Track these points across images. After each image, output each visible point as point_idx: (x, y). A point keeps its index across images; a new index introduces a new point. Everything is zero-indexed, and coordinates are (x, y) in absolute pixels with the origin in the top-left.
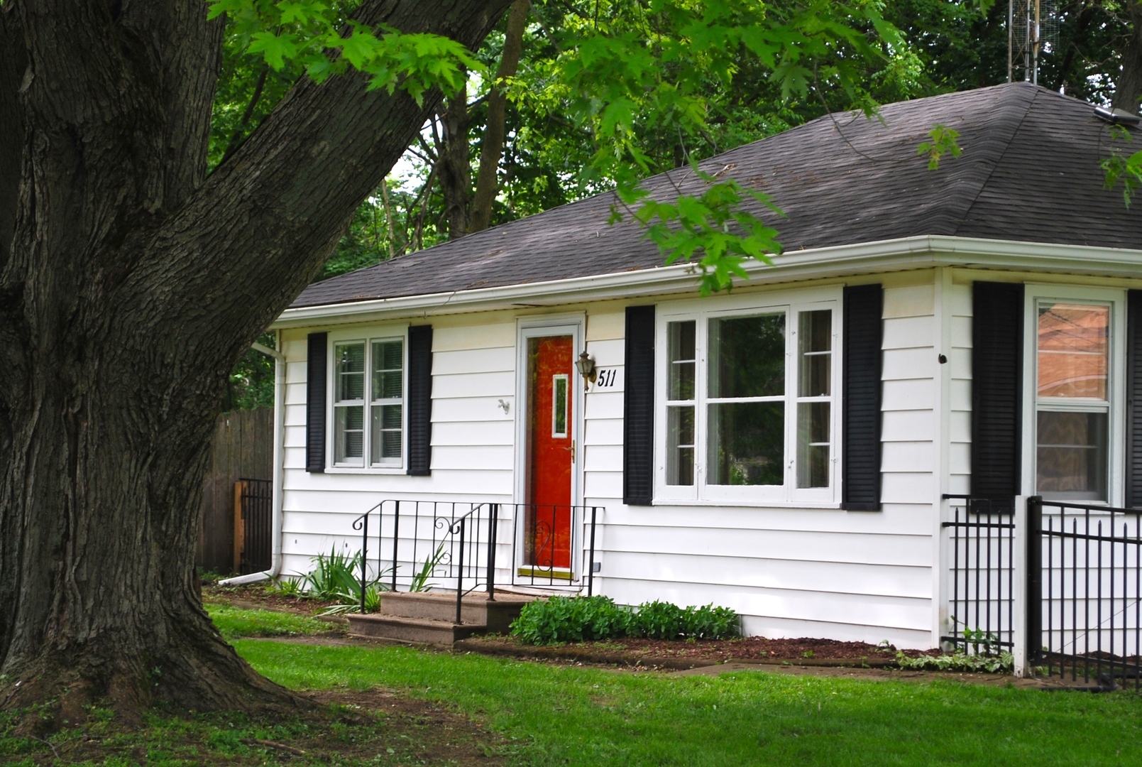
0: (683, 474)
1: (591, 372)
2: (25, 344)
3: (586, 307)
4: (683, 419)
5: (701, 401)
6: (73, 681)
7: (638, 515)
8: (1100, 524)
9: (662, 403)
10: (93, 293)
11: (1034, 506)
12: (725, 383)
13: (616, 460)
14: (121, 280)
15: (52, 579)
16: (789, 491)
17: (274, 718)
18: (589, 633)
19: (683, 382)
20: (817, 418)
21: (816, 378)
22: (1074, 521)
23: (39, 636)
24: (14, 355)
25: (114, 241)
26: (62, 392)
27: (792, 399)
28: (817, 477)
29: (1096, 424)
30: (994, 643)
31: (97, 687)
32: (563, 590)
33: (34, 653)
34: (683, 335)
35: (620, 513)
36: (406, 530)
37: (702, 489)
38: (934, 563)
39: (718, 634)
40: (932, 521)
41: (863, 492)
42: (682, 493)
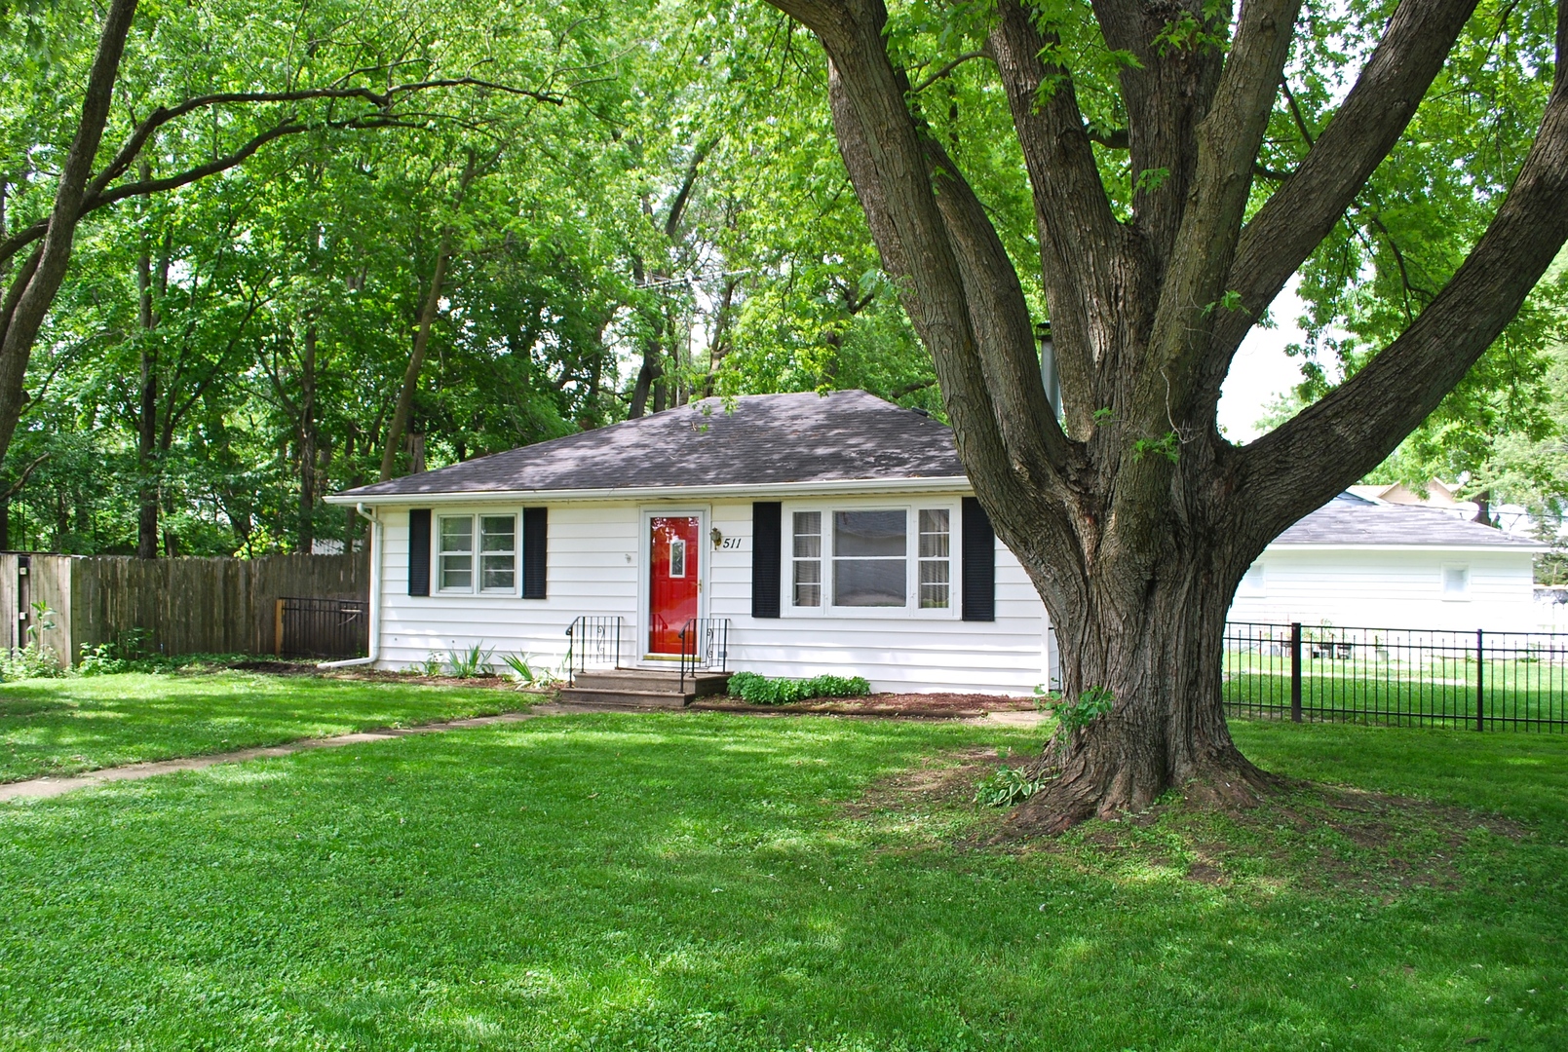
0: (810, 600)
1: (717, 540)
3: (711, 502)
4: (809, 568)
5: (828, 558)
9: (788, 558)
13: (746, 591)
16: (911, 609)
27: (913, 558)
34: (807, 520)
35: (751, 622)
37: (830, 608)
38: (1043, 649)
39: (864, 691)
40: (1040, 626)
41: (979, 611)
42: (806, 612)
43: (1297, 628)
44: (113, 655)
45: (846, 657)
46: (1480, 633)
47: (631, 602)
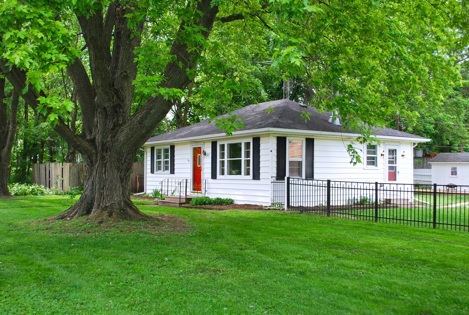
0: (223, 173)
1: (205, 154)
2: (96, 149)
3: (204, 142)
4: (223, 163)
5: (226, 159)
6: (106, 213)
7: (214, 181)
8: (300, 182)
10: (109, 139)
11: (288, 178)
12: (231, 156)
13: (210, 171)
14: (114, 137)
15: (101, 194)
16: (243, 176)
17: (144, 220)
18: (205, 204)
19: (222, 156)
20: (248, 162)
21: (247, 155)
22: (296, 181)
23: (99, 205)
24: (94, 151)
25: (113, 129)
26: (103, 158)
27: (243, 159)
28: (248, 173)
29: (300, 163)
30: (281, 204)
31: (110, 215)
32: (200, 195)
33: (98, 208)
34: (222, 146)
35: (211, 181)
36: (170, 184)
37: (226, 176)
38: (270, 190)
39: (229, 203)
40: (269, 182)
41: (256, 176)
42: (222, 177)
45: (230, 192)
47: (189, 175)
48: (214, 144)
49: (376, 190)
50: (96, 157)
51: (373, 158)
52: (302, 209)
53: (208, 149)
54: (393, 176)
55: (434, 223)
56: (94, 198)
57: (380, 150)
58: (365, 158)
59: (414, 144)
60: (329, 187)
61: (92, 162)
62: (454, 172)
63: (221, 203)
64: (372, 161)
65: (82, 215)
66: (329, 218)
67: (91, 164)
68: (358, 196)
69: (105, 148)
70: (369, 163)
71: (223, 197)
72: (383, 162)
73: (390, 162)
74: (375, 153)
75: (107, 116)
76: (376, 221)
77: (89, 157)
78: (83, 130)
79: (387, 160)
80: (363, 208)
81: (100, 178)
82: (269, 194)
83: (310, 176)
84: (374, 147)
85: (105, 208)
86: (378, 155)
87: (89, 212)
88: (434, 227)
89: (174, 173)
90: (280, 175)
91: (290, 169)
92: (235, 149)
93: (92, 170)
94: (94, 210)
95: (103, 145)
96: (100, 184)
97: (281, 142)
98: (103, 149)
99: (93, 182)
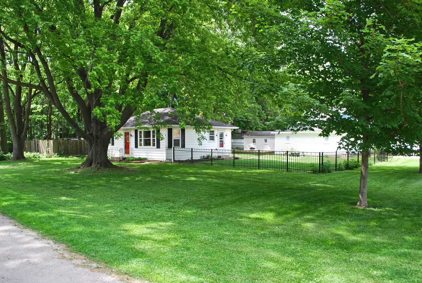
0: (141, 145)
1: (131, 136)
2: (93, 138)
3: (130, 129)
4: (141, 140)
5: (143, 138)
6: (99, 165)
7: (136, 149)
8: (179, 149)
9: (139, 139)
10: (99, 133)
11: (174, 148)
12: (145, 137)
13: (134, 144)
14: (102, 132)
15: (96, 157)
16: (151, 146)
17: (115, 168)
18: (133, 160)
19: (141, 137)
20: (154, 140)
21: (154, 136)
22: (177, 149)
23: (95, 162)
24: (92, 139)
25: (101, 129)
26: (97, 142)
27: (151, 138)
28: (154, 145)
29: (179, 140)
30: (170, 160)
31: (101, 166)
32: (129, 156)
33: (95, 163)
34: (141, 132)
35: (135, 149)
36: (113, 151)
37: (143, 147)
38: (165, 153)
39: (145, 160)
40: (165, 149)
41: (158, 147)
42: (141, 147)
43: (192, 149)
44: (58, 155)
45: (145, 154)
46: (212, 150)
47: (122, 146)
48: (136, 131)
49: (212, 152)
50: (94, 141)
51: (213, 137)
52: (180, 162)
53: (133, 133)
54: (222, 145)
55: (234, 165)
56: (93, 159)
57: (216, 133)
58: (209, 137)
59: (232, 129)
60: (192, 151)
61: (91, 143)
62: (254, 141)
63: (141, 160)
64: (212, 138)
65: (88, 166)
66: (192, 165)
67: (91, 144)
68: (206, 155)
69: (97, 137)
70: (210, 139)
71: (142, 157)
72: (217, 139)
73: (220, 139)
74: (213, 134)
75: (97, 123)
76: (212, 165)
77: (90, 141)
78: (85, 129)
79: (219, 137)
80: (208, 160)
81: (95, 150)
82: (165, 155)
83: (183, 146)
84: (213, 132)
85: (98, 163)
86: (215, 136)
87: (91, 165)
88: (234, 167)
89: (114, 145)
90: (170, 146)
91: (174, 143)
92: (147, 134)
93: (91, 147)
94: (93, 164)
95: (96, 136)
96: (95, 152)
97: (170, 131)
98: (96, 138)
99: (92, 152)
